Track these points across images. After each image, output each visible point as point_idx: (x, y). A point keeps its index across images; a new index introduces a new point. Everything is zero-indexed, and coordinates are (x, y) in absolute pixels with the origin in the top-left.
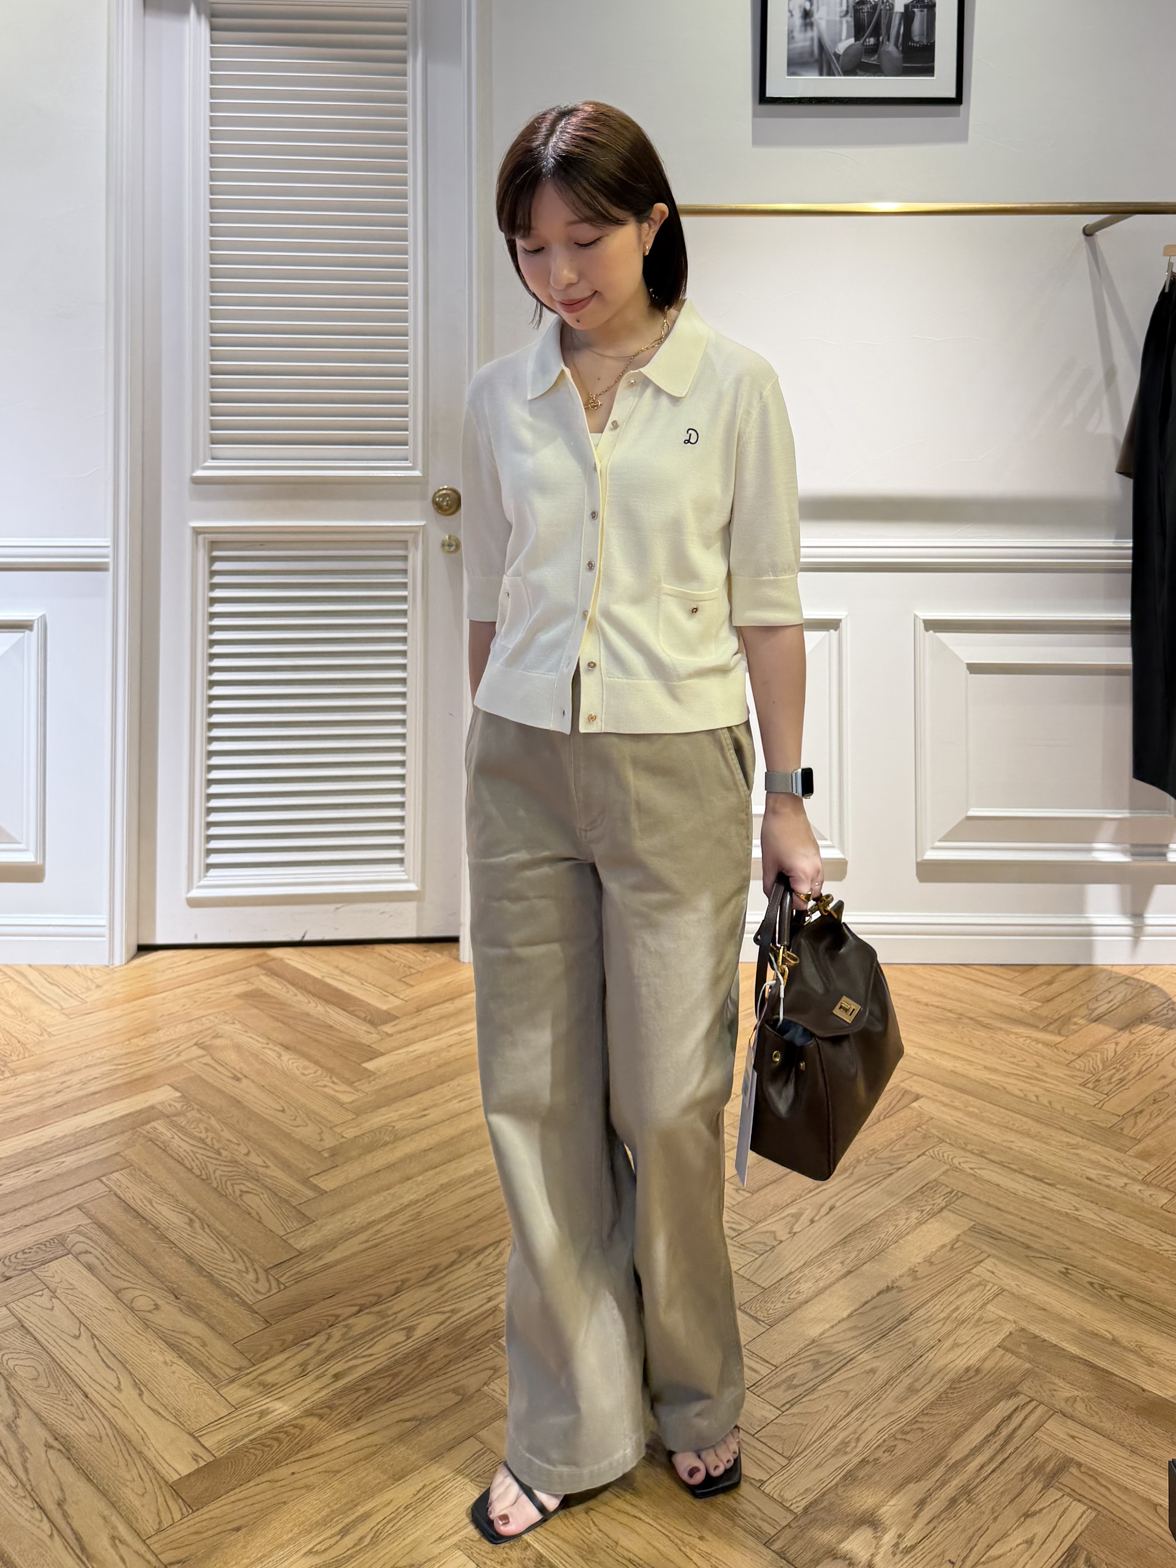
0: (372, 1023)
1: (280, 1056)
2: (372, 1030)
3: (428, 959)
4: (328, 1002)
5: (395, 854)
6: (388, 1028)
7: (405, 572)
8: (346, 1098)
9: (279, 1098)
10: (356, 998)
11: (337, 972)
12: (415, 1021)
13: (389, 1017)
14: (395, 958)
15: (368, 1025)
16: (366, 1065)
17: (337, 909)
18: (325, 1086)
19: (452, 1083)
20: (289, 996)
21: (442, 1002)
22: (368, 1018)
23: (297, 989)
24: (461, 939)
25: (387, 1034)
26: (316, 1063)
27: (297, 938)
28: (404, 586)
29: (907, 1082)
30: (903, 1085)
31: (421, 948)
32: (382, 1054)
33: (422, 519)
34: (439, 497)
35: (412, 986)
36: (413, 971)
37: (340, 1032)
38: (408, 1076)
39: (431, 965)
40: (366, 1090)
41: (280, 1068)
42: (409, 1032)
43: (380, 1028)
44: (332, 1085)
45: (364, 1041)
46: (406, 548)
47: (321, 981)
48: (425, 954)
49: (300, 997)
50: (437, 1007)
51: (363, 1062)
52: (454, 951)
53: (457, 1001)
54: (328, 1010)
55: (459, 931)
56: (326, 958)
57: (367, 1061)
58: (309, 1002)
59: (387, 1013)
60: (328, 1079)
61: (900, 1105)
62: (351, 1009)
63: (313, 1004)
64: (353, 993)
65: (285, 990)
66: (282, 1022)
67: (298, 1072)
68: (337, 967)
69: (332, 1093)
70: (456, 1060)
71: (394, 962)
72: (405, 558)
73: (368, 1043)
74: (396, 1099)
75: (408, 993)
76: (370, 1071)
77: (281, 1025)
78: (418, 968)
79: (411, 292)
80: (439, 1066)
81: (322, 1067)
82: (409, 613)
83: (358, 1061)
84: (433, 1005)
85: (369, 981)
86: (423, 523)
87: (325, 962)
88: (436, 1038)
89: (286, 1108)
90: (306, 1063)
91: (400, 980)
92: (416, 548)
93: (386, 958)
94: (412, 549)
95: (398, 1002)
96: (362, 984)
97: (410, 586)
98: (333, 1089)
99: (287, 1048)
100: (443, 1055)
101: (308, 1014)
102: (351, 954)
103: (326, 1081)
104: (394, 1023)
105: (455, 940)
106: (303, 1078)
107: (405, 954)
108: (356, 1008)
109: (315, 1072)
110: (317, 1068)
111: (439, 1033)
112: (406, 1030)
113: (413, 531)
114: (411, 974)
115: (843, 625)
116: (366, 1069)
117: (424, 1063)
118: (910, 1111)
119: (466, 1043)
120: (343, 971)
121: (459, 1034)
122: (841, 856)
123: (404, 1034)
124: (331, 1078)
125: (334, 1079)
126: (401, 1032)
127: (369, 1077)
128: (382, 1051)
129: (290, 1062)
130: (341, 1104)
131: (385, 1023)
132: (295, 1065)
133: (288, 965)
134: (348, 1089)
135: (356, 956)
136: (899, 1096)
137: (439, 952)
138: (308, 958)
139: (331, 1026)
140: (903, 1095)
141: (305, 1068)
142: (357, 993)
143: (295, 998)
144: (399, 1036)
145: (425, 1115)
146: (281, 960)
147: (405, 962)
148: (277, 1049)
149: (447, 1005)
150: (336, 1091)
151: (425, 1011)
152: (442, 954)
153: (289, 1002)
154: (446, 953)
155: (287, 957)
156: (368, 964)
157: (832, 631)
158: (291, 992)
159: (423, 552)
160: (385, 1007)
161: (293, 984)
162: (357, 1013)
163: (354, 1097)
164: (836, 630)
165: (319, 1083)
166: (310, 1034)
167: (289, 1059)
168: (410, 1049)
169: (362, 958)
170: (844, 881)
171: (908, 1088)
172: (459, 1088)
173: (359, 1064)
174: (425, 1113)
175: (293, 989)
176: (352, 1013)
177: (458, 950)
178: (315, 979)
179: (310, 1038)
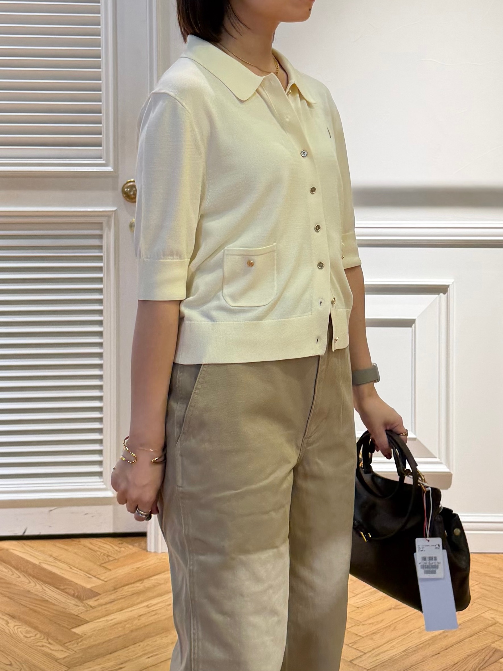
0: (79, 598)
1: (7, 623)
2: (79, 603)
3: (123, 549)
4: (45, 582)
5: (96, 469)
6: (92, 602)
7: (100, 247)
8: (59, 655)
9: (8, 655)
10: (66, 579)
11: (51, 559)
12: (113, 597)
13: (93, 594)
14: (96, 548)
15: (76, 600)
16: (74, 630)
17: (51, 511)
18: (43, 646)
19: (142, 644)
20: (13, 577)
21: (134, 583)
22: (76, 594)
23: (19, 572)
24: (148, 534)
25: (91, 607)
26: (36, 628)
27: (20, 533)
28: (100, 259)
29: (497, 643)
30: (493, 645)
31: (117, 540)
32: (87, 622)
33: (113, 206)
34: (127, 188)
35: (110, 570)
36: (111, 559)
37: (54, 605)
38: (108, 639)
39: (125, 554)
40: (76, 649)
41: (7, 631)
42: (108, 606)
43: (85, 602)
44: (49, 646)
45: (73, 612)
46: (101, 229)
47: (39, 566)
48: (120, 546)
49: (23, 579)
50: (130, 586)
51: (73, 628)
52: (143, 544)
53: (145, 581)
54: (45, 588)
55: (146, 528)
56: (42, 549)
57: (76, 627)
58: (30, 583)
59: (90, 590)
60: (45, 640)
61: (493, 659)
62: (62, 587)
63: (33, 584)
64: (63, 575)
65: (10, 573)
66: (8, 597)
67: (22, 636)
68: (51, 556)
69: (50, 651)
70: (145, 626)
71: (95, 551)
72: (101, 237)
73: (76, 614)
74: (98, 656)
75: (106, 575)
76: (78, 634)
77: (7, 599)
78: (115, 556)
79: (103, 22)
80: (132, 631)
81: (40, 632)
82: (105, 280)
83: (69, 627)
84: (127, 585)
85: (77, 566)
86: (114, 209)
87: (41, 551)
88: (130, 609)
89: (13, 663)
90: (29, 629)
91: (100, 565)
92: (110, 229)
93: (90, 549)
94: (106, 229)
95: (100, 582)
96: (71, 568)
97: (105, 259)
98: (49, 648)
99: (13, 617)
100: (136, 622)
101: (29, 591)
102: (62, 546)
103: (44, 642)
104: (96, 598)
105: (143, 535)
106: (26, 639)
107: (105, 546)
108: (66, 587)
109: (35, 636)
110: (37, 632)
111: (131, 606)
112: (106, 604)
113: (107, 215)
114: (109, 561)
115: (450, 290)
116: (75, 633)
117: (120, 629)
118: (500, 665)
119: (153, 613)
120: (55, 559)
121: (147, 606)
122: (447, 470)
123: (104, 607)
124: (48, 640)
125: (50, 640)
126: (101, 605)
127: (78, 639)
128: (87, 619)
129: (16, 628)
130: (56, 660)
131: (90, 598)
132: (19, 630)
133: (12, 553)
134: (61, 648)
135: (66, 547)
136: (491, 653)
137: (131, 544)
138: (28, 548)
139: (47, 601)
140: (494, 653)
141: (27, 632)
142: (67, 576)
143: (19, 580)
144: (100, 608)
145: (121, 668)
146: (7, 550)
147: (105, 552)
148: (5, 618)
149: (138, 584)
150: (51, 650)
151: (121, 589)
152: (133, 546)
153: (14, 582)
154: (136, 544)
155: (12, 547)
156: (75, 553)
157: (442, 294)
158: (15, 575)
159: (115, 232)
160: (89, 586)
161: (17, 569)
162: (67, 590)
163: (65, 655)
164: (444, 293)
165: (38, 644)
166: (31, 607)
167: (15, 626)
168: (109, 618)
169: (70, 549)
170: (449, 489)
171: (498, 648)
172: (147, 648)
173: (69, 630)
174: (121, 666)
175: (17, 572)
176: (63, 590)
177: (146, 542)
178: (34, 565)
179: (31, 609)
